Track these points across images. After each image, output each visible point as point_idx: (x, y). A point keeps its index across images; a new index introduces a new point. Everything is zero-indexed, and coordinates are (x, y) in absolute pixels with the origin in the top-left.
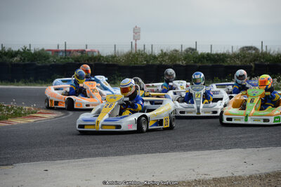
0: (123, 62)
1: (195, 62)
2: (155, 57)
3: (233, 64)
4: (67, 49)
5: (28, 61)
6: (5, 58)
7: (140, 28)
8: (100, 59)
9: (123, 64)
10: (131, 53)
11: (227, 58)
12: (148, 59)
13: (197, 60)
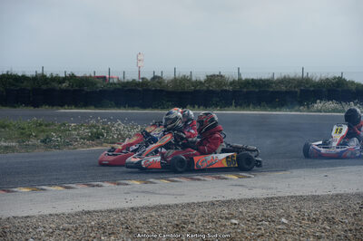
0: (170, 88)
1: (241, 88)
5: (76, 86)
9: (170, 89)
11: (272, 83)
12: (195, 84)
13: (243, 86)
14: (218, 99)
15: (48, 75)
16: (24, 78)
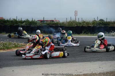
0: (67, 25)
1: (97, 25)
2: (80, 23)
3: (113, 26)
4: (44, 20)
5: (28, 25)
6: (19, 23)
7: (77, 11)
8: (57, 24)
10: (70, 21)
11: (110, 23)
12: (77, 24)
13: (98, 25)
14: (86, 30)
15: (17, 20)
16: (7, 21)
